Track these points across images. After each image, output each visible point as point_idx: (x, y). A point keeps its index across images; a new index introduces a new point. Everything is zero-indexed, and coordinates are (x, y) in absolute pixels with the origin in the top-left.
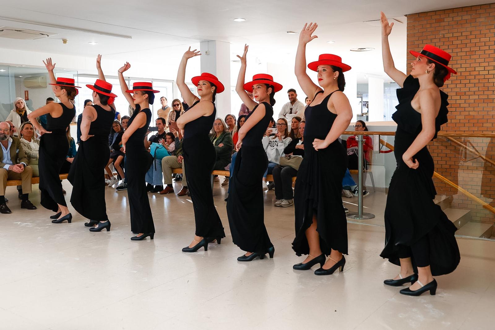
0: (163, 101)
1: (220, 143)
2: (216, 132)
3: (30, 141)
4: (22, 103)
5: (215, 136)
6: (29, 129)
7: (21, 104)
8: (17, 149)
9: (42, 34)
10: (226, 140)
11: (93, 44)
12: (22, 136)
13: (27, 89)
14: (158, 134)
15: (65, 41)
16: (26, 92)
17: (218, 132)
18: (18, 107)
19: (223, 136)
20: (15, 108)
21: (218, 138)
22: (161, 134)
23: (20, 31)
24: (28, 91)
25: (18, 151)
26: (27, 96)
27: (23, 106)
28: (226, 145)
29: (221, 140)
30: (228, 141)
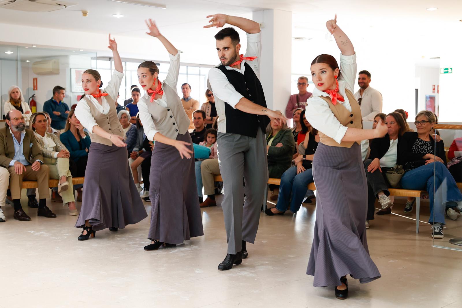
0: (186, 90)
1: (279, 142)
2: (272, 129)
3: (43, 136)
4: (17, 92)
5: (271, 133)
6: (43, 121)
7: (16, 94)
8: (30, 143)
9: (59, 5)
10: (285, 138)
11: (118, 16)
12: (35, 131)
13: (35, 76)
14: (196, 131)
15: (85, 14)
16: (35, 80)
17: (275, 130)
18: (13, 97)
19: (282, 134)
20: (8, 99)
21: (276, 137)
22: (200, 130)
23: (34, 1)
24: (36, 79)
25: (32, 145)
26: (35, 85)
27: (18, 97)
28: (287, 145)
29: (279, 139)
30: (288, 140)
